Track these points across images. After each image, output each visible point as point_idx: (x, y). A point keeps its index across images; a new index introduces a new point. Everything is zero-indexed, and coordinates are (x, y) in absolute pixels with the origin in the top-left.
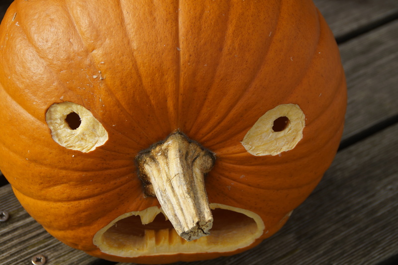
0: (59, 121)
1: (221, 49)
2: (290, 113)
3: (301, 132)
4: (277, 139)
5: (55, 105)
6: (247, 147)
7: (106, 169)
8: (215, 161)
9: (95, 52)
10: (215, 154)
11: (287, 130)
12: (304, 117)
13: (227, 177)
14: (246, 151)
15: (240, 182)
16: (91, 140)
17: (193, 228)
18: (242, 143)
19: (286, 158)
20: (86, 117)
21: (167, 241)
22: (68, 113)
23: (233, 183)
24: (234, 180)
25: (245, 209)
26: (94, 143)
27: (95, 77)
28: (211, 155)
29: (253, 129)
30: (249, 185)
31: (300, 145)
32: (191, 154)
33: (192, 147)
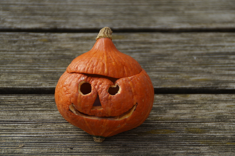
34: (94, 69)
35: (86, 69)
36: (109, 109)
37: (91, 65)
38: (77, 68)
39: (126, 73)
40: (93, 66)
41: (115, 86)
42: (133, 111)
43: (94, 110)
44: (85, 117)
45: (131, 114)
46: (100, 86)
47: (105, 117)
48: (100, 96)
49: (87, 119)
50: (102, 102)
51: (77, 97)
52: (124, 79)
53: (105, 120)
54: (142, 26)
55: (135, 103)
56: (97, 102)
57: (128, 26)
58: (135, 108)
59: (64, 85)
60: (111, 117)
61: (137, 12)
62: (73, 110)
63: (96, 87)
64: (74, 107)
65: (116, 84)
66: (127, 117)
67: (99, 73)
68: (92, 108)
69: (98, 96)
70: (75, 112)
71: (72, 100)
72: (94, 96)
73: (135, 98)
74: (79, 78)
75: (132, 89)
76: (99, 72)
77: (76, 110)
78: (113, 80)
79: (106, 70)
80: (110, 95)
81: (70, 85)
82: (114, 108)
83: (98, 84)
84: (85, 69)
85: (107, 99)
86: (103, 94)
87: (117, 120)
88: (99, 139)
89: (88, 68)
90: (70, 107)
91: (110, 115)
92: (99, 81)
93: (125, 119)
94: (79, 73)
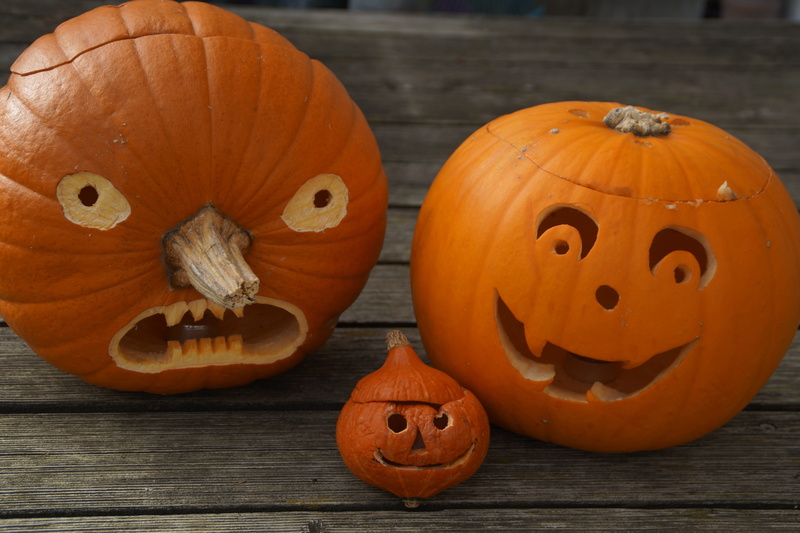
0: (72, 197)
1: (256, 109)
2: (332, 186)
3: (345, 208)
4: (319, 215)
5: (68, 177)
6: (287, 222)
7: (128, 251)
8: (251, 241)
9: (114, 114)
10: (251, 234)
11: (329, 205)
12: (347, 191)
13: (266, 261)
14: (287, 226)
15: (280, 266)
16: (111, 216)
17: (238, 291)
18: (282, 217)
19: (329, 236)
20: (105, 190)
21: (196, 349)
22: (83, 187)
23: (273, 268)
24: (274, 264)
25: (286, 301)
26: (114, 219)
27: (115, 141)
28: (248, 234)
29: (293, 201)
30: (291, 270)
31: (344, 221)
32: (225, 230)
33: (226, 223)
34: (408, 391)
35: (395, 394)
36: (438, 451)
37: (401, 388)
38: (378, 393)
39: (452, 397)
40: (405, 390)
41: (440, 416)
42: (470, 452)
43: (413, 455)
44: (397, 468)
45: (467, 457)
46: (421, 417)
47: (430, 466)
48: (423, 433)
49: (401, 471)
50: (426, 441)
51: (386, 437)
52: (453, 404)
53: (429, 470)
54: (399, 320)
55: (474, 439)
56: (418, 442)
57: (379, 319)
58: (473, 447)
59: (359, 421)
60: (439, 465)
61: (388, 302)
62: (379, 459)
63: (415, 419)
64: (380, 453)
65: (442, 412)
66: (462, 462)
67: (417, 399)
68: (410, 453)
69: (418, 432)
70: (382, 462)
71: (379, 443)
72: (414, 433)
73: (473, 432)
74: (384, 409)
75: (468, 418)
76: (417, 397)
77: (384, 459)
78: (437, 407)
79: (426, 394)
80: (438, 431)
81: (371, 420)
82: (445, 449)
83: (416, 413)
84: (393, 394)
85: (435, 436)
86: (428, 430)
87: (448, 468)
88: (415, 502)
89: (398, 393)
90: (375, 454)
91: (438, 461)
92: (417, 410)
93: (460, 466)
94: (383, 402)
